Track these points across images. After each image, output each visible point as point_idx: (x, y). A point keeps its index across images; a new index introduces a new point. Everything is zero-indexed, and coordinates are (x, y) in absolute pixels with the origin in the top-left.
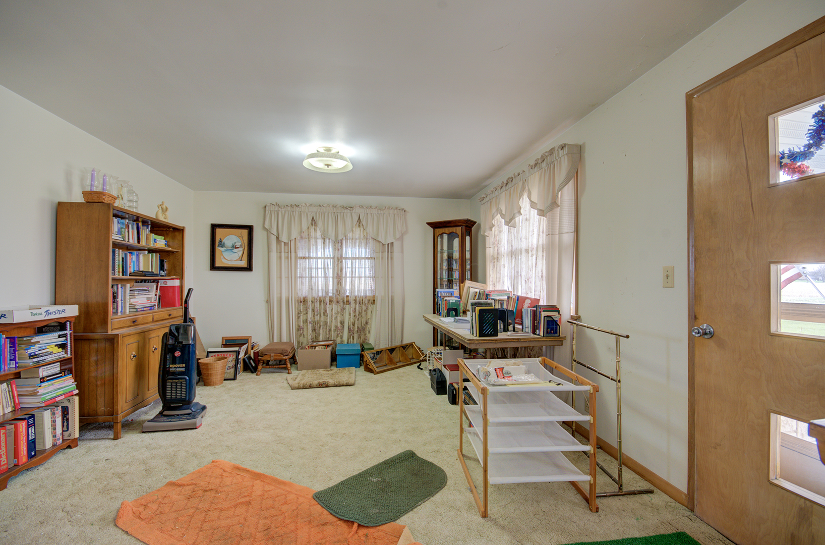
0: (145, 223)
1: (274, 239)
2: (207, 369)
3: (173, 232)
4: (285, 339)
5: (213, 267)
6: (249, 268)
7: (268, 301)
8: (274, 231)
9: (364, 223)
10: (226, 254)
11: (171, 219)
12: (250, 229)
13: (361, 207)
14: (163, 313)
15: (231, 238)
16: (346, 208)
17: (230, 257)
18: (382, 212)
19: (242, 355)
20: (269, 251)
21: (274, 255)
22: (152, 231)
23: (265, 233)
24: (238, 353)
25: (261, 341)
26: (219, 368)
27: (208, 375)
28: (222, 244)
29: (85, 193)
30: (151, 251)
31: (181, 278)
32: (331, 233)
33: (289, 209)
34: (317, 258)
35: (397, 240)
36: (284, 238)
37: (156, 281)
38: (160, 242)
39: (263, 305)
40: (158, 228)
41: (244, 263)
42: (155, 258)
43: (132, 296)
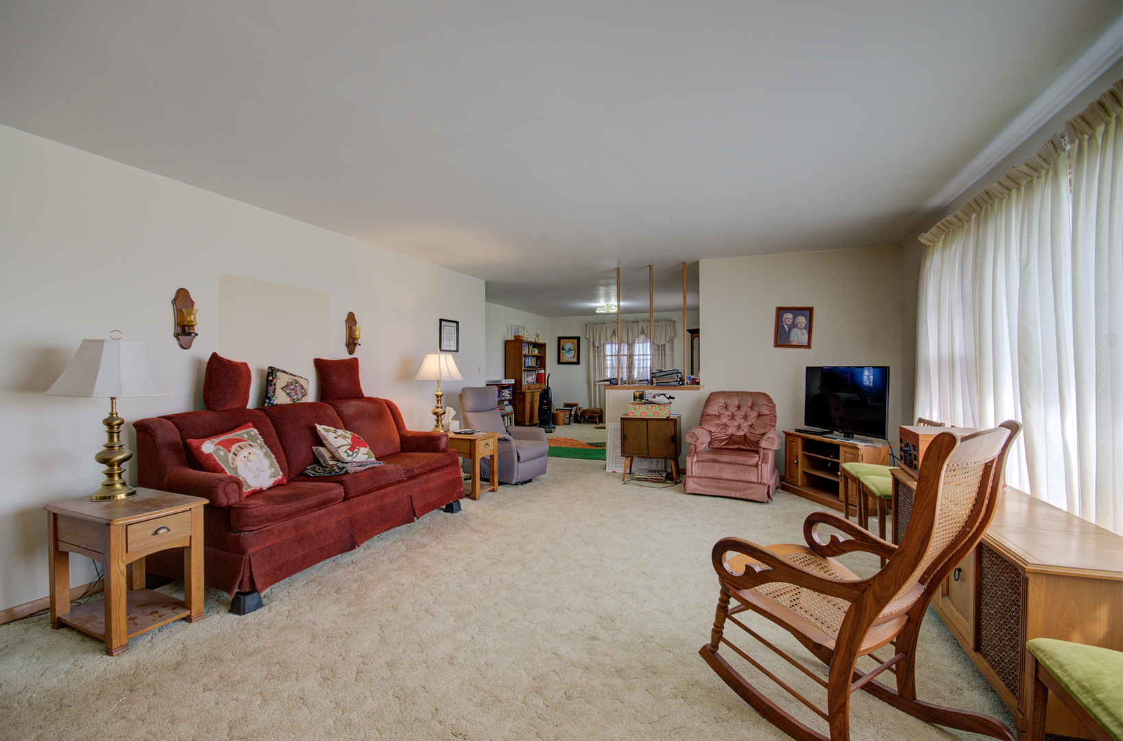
0: (531, 344)
1: (591, 344)
2: (557, 416)
3: (541, 347)
4: (598, 407)
5: (559, 363)
6: (578, 363)
7: (589, 383)
8: (592, 340)
9: (645, 332)
10: (565, 355)
11: (541, 341)
12: (578, 339)
13: (643, 321)
14: (538, 386)
15: (568, 345)
16: (633, 322)
17: (569, 356)
18: (657, 324)
19: (573, 413)
20: (589, 352)
21: (591, 354)
22: (533, 347)
23: (587, 340)
24: (571, 410)
25: (584, 405)
26: (562, 416)
27: (557, 419)
28: (564, 349)
29: (515, 336)
30: (533, 356)
31: (545, 369)
32: (625, 339)
33: (600, 325)
34: (612, 355)
35: (668, 342)
36: (597, 344)
37: (535, 371)
38: (536, 352)
39: (586, 385)
40: (536, 345)
41: (575, 360)
42: (534, 359)
43: (527, 377)
